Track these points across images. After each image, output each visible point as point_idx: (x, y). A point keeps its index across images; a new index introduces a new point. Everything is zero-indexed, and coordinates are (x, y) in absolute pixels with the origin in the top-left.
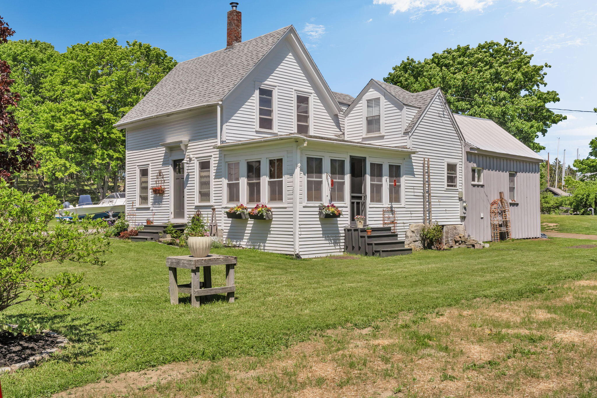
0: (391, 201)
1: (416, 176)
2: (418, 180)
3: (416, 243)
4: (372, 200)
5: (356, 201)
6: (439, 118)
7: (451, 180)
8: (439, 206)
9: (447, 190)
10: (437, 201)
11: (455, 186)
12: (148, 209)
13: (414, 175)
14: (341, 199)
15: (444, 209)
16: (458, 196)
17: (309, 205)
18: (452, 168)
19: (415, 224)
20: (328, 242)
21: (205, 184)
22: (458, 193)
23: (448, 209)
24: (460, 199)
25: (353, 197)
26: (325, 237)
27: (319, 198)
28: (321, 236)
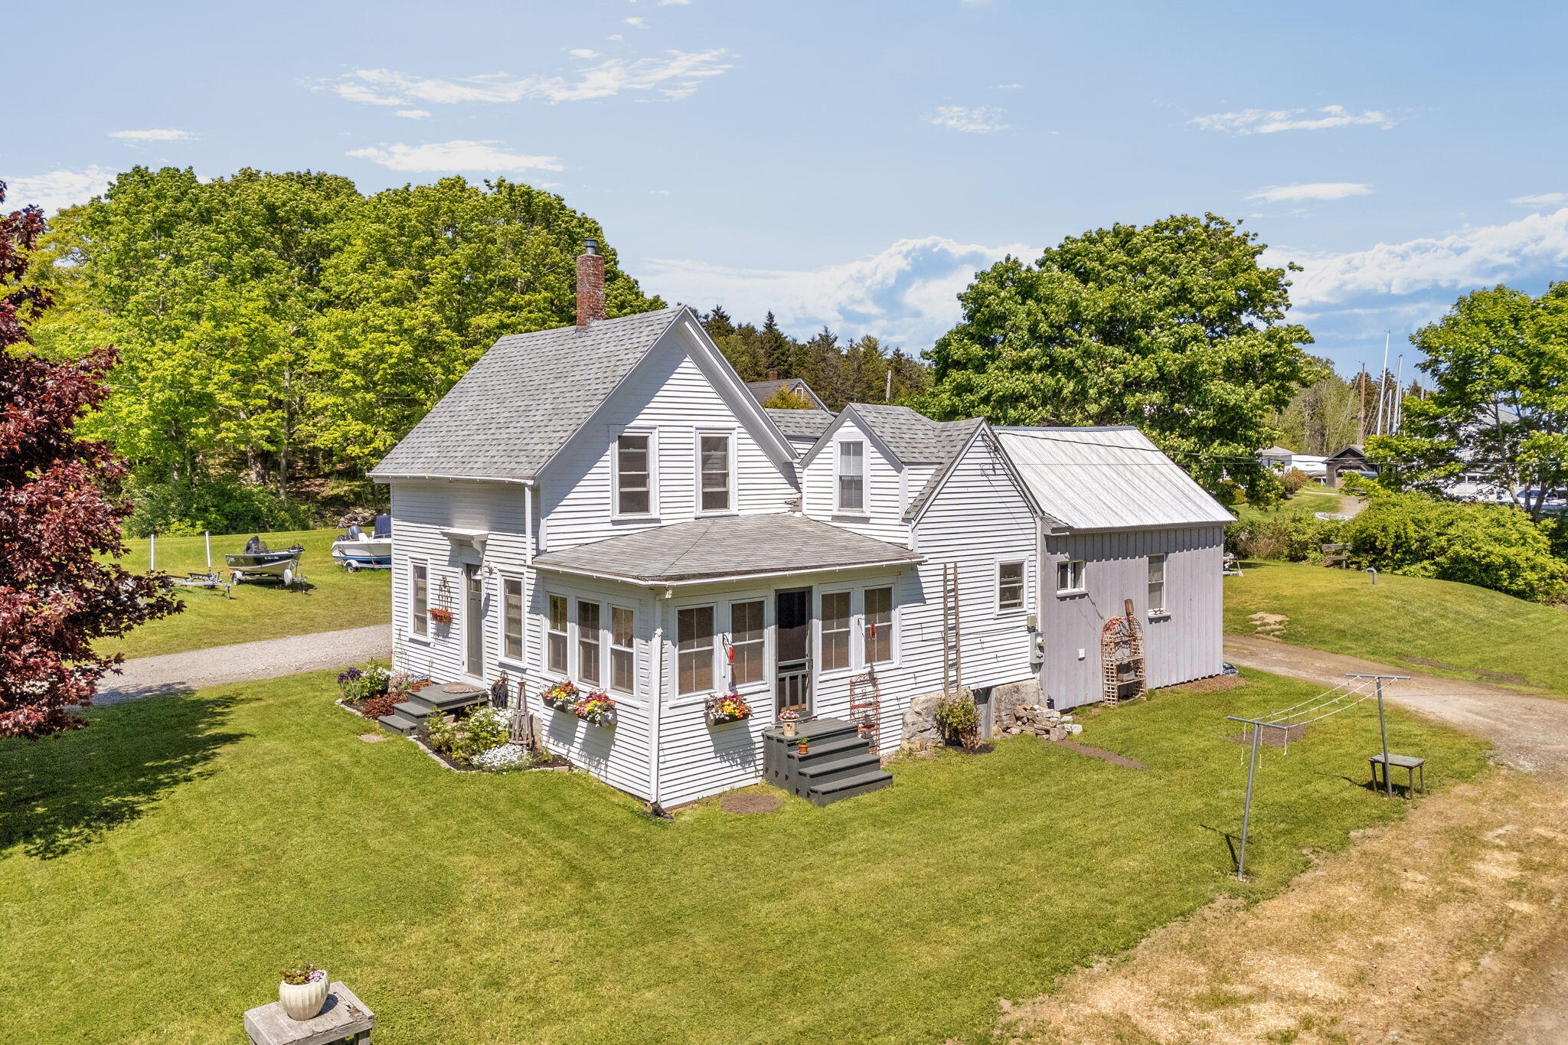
0: (869, 659)
1: (928, 602)
2: (934, 607)
3: (926, 734)
4: (827, 665)
5: (787, 675)
6: (984, 478)
7: (1010, 594)
8: (981, 651)
9: (1000, 617)
10: (978, 641)
11: (1020, 604)
12: (427, 644)
13: (923, 600)
14: (758, 675)
15: (994, 655)
16: (1025, 623)
17: (683, 702)
18: (1011, 571)
19: (923, 698)
20: (728, 764)
21: (514, 622)
22: (1025, 618)
23: (999, 654)
24: (1031, 630)
25: (781, 669)
26: (721, 756)
27: (706, 683)
28: (713, 755)
